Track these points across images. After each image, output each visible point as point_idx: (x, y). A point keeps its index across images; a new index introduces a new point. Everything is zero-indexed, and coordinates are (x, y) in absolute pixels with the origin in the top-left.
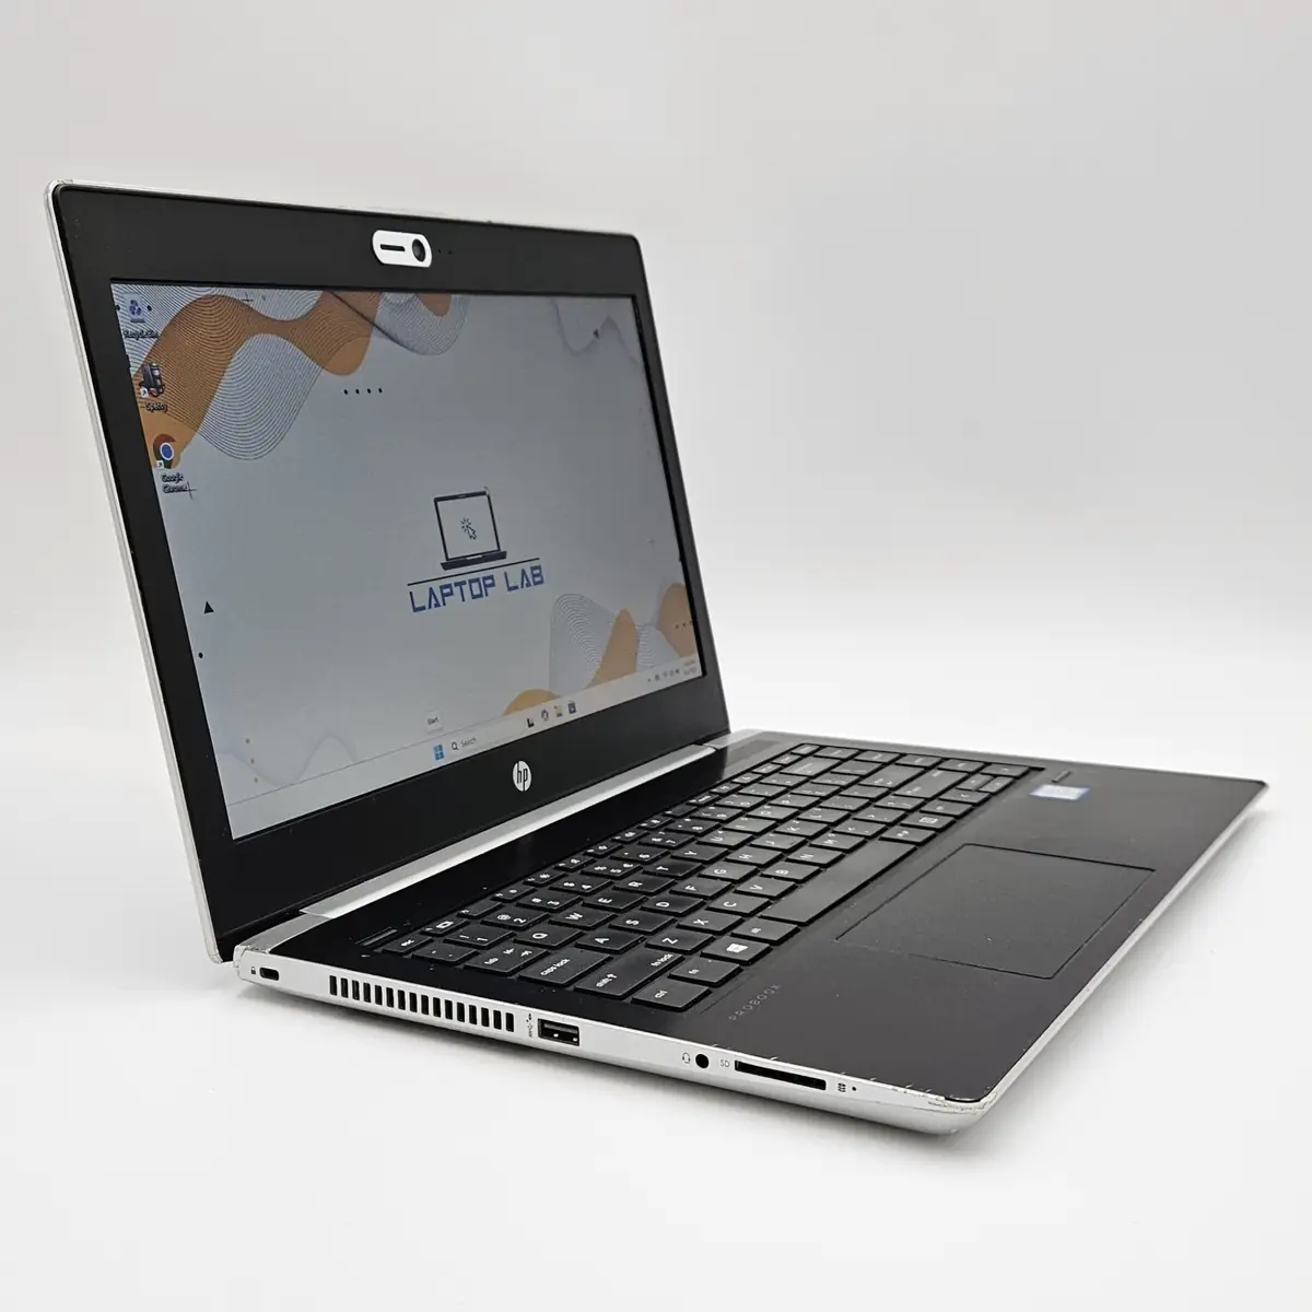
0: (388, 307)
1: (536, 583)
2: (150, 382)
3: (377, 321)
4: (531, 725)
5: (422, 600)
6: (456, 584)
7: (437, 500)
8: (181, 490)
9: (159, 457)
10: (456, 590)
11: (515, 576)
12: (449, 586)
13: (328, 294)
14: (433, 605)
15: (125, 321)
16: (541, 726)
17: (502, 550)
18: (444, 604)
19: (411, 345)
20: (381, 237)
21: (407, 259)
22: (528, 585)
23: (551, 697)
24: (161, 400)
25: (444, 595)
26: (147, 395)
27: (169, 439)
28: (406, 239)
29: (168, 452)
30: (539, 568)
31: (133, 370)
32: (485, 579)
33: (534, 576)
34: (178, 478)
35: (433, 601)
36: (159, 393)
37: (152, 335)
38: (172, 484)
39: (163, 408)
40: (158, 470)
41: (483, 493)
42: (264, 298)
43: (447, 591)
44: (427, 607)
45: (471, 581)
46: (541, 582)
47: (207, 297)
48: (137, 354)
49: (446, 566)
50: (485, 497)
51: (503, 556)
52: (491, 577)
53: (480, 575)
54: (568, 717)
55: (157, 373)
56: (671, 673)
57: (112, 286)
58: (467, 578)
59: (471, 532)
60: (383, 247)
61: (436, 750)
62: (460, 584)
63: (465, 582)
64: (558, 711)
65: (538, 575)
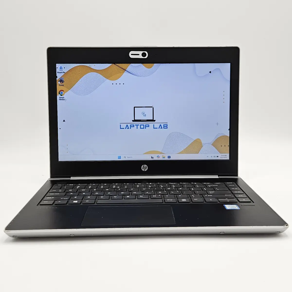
0: (131, 67)
1: (164, 128)
2: (61, 81)
3: (127, 70)
4: (152, 158)
5: (124, 126)
6: (135, 125)
7: (134, 107)
9: (59, 94)
11: (157, 126)
12: (134, 125)
13: (114, 64)
14: (127, 128)
15: (58, 70)
16: (156, 158)
18: (130, 128)
19: (136, 75)
20: (132, 52)
21: (140, 57)
22: (162, 128)
23: (161, 153)
24: (63, 84)
25: (131, 127)
26: (60, 83)
27: (63, 91)
28: (140, 53)
29: (62, 93)
30: (167, 125)
31: (57, 79)
32: (146, 125)
33: (164, 126)
34: (63, 98)
36: (62, 83)
37: (64, 72)
38: (61, 99)
41: (152, 107)
42: (95, 65)
44: (125, 128)
45: (141, 125)
46: (167, 128)
47: (80, 66)
48: (59, 76)
49: (133, 121)
50: (152, 108)
51: (155, 121)
52: (149, 125)
54: (166, 159)
55: (63, 79)
56: (215, 157)
57: (56, 64)
58: (140, 124)
59: (144, 115)
60: (132, 54)
61: (118, 157)
62: (137, 125)
63: (139, 125)
64: (163, 157)
65: (166, 126)
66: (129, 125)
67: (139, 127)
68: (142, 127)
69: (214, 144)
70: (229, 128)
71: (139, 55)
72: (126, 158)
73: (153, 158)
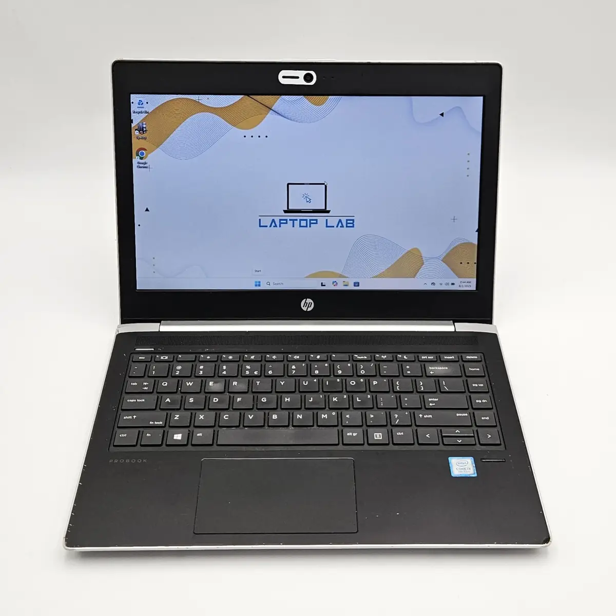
0: (283, 102)
1: (347, 227)
2: (141, 129)
3: (273, 108)
4: (322, 285)
5: (266, 221)
6: (290, 220)
7: (289, 184)
8: (146, 167)
9: (137, 155)
10: (290, 223)
11: (333, 221)
12: (286, 220)
13: (246, 96)
14: (272, 226)
15: (134, 107)
16: (329, 287)
17: (327, 209)
18: (280, 227)
19: (292, 118)
20: (283, 73)
21: (301, 82)
22: (342, 226)
23: (341, 276)
24: (144, 136)
25: (280, 223)
26: (138, 134)
27: (145, 150)
28: (301, 73)
29: (143, 154)
30: (353, 220)
31: (133, 125)
32: (310, 220)
33: (347, 223)
34: (145, 163)
36: (144, 133)
37: (146, 112)
38: (141, 165)
39: (145, 138)
40: (136, 160)
41: (324, 184)
42: (208, 99)
43: (283, 222)
44: (269, 226)
45: (300, 220)
46: (353, 227)
47: (177, 99)
48: (136, 119)
49: (285, 212)
50: (324, 186)
51: (328, 212)
52: (316, 220)
53: (308, 218)
54: (351, 287)
55: (145, 126)
56: (447, 284)
57: (131, 95)
58: (299, 218)
59: (308, 200)
60: (284, 77)
61: (256, 282)
62: (293, 220)
63: (296, 220)
64: (345, 283)
65: (350, 223)
66: (277, 220)
67: (297, 223)
68: (303, 223)
69: (448, 259)
70: (477, 228)
71: (298, 78)
72: (271, 284)
73: (325, 285)
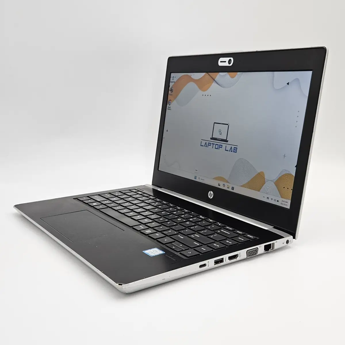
0: (221, 76)
1: (234, 152)
2: (171, 90)
3: (215, 80)
5: (203, 144)
6: (212, 144)
7: (215, 123)
8: (170, 109)
9: (169, 103)
10: (212, 145)
11: (228, 148)
12: (210, 143)
13: (207, 73)
15: (171, 79)
16: (221, 187)
17: (227, 140)
18: (208, 147)
19: (221, 86)
21: (227, 64)
22: (232, 151)
23: (227, 182)
24: (172, 93)
25: (208, 145)
26: (170, 92)
27: (171, 101)
30: (237, 148)
31: (170, 88)
32: (220, 145)
33: (234, 150)
34: (170, 107)
35: (206, 145)
37: (174, 82)
38: (169, 108)
39: (172, 95)
40: (168, 106)
41: (228, 124)
42: (194, 75)
43: (209, 144)
44: (204, 146)
45: (216, 144)
46: (236, 152)
47: (185, 75)
48: (171, 85)
49: (211, 139)
50: (228, 126)
51: (227, 141)
52: (222, 145)
53: (219, 144)
54: (230, 190)
55: (173, 89)
56: (275, 200)
57: (172, 74)
58: (215, 143)
59: (221, 133)
60: (221, 62)
61: (195, 176)
62: (213, 144)
63: (214, 144)
64: (228, 187)
65: (235, 150)
66: (207, 143)
67: (214, 145)
68: (217, 146)
70: (296, 164)
73: (220, 186)
